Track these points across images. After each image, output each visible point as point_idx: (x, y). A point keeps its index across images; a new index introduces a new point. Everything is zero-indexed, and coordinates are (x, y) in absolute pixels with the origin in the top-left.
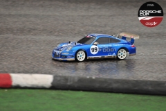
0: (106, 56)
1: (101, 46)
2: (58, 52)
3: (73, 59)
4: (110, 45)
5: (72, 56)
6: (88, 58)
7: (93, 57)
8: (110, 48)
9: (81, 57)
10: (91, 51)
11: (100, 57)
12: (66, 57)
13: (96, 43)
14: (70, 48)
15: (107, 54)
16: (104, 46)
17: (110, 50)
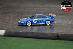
0: (40, 24)
1: (38, 19)
2: (20, 22)
3: (26, 25)
5: (25, 24)
6: (32, 24)
7: (35, 24)
8: (42, 20)
9: (29, 24)
10: (34, 21)
11: (38, 24)
12: (22, 24)
13: (36, 18)
14: (24, 20)
15: (41, 22)
16: (40, 19)
17: (42, 21)
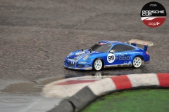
0: (122, 65)
1: (118, 54)
4: (126, 53)
5: (90, 65)
7: (110, 66)
8: (126, 56)
10: (108, 60)
11: (116, 66)
12: (83, 66)
13: (112, 51)
14: (87, 57)
17: (126, 59)
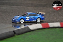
0: (32, 21)
2: (13, 19)
3: (19, 22)
4: (34, 17)
9: (22, 21)
10: (26, 19)
13: (28, 16)
14: (18, 18)
